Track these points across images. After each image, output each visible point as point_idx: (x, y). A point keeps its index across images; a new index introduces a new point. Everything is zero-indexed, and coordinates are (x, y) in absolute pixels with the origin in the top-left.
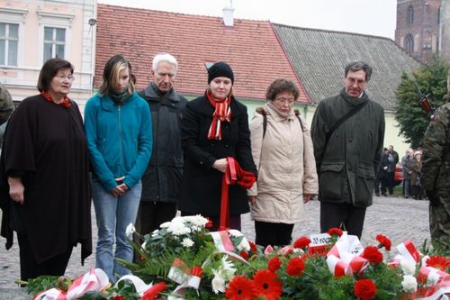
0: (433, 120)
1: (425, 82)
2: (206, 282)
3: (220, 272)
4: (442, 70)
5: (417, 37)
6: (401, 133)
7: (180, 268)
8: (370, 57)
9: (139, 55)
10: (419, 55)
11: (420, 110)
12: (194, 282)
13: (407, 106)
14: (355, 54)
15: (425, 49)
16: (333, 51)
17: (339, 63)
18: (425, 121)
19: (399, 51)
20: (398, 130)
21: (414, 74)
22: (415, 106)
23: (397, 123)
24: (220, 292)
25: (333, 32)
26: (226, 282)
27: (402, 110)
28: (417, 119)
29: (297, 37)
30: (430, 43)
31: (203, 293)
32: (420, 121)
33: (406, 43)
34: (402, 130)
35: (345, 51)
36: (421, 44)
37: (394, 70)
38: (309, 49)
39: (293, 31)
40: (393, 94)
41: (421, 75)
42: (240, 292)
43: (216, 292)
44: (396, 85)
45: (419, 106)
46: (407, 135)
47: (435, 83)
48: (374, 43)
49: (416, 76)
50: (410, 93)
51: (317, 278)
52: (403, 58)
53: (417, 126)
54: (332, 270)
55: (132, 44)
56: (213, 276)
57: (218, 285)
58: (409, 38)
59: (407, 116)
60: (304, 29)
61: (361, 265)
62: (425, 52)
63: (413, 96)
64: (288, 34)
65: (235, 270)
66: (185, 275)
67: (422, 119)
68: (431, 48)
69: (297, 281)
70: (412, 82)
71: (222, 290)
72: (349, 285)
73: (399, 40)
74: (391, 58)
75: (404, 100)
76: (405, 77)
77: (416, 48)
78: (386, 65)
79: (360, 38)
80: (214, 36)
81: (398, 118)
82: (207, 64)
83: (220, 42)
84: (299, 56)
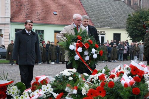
0: (147, 32)
1: (137, 17)
2: (79, 91)
3: (84, 88)
4: (143, 12)
6: (129, 36)
7: (70, 87)
8: (115, 8)
9: (27, 9)
10: (133, 6)
11: (136, 27)
12: (75, 92)
13: (131, 26)
14: (110, 7)
15: (135, 4)
16: (101, 6)
17: (104, 11)
18: (137, 32)
19: (126, 5)
20: (127, 35)
21: (133, 14)
22: (134, 26)
23: (127, 33)
24: (85, 95)
26: (87, 91)
27: (129, 28)
28: (134, 31)
30: (137, 2)
31: (78, 95)
32: (136, 32)
33: (128, 2)
34: (129, 35)
35: (106, 6)
36: (134, 2)
37: (125, 13)
38: (93, 6)
40: (125, 22)
41: (135, 14)
42: (92, 94)
43: (83, 95)
44: (126, 18)
45: (135, 26)
46: (131, 37)
47: (141, 17)
49: (134, 15)
50: (132, 21)
51: (118, 88)
52: (128, 8)
53: (135, 33)
54: (123, 85)
55: (25, 5)
56: (82, 89)
57: (84, 92)
59: (131, 30)
61: (133, 83)
62: (135, 5)
63: (133, 22)
64: (84, 0)
65: (89, 87)
66: (72, 89)
67: (136, 31)
68: (137, 4)
69: (111, 90)
70: (132, 17)
71: (85, 94)
72: (130, 90)
73: (125, 1)
74: (123, 8)
75: (129, 24)
76: (129, 15)
77: (132, 4)
78: (121, 11)
81: (127, 31)
82: (54, 12)
83: (58, 4)
84: (89, 8)
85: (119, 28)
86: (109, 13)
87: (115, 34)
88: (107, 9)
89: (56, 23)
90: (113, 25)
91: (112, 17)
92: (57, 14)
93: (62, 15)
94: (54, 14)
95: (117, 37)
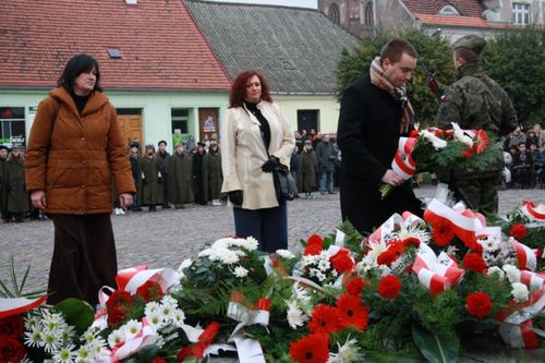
1: (368, 58)
5: (342, 6)
8: (299, 32)
9: (25, 45)
14: (281, 30)
15: (352, 20)
16: (256, 27)
17: (265, 42)
19: (330, 23)
21: (355, 49)
25: (255, 5)
29: (213, 13)
30: (358, 12)
35: (270, 27)
36: (348, 13)
37: (326, 46)
38: (229, 27)
39: (208, 6)
40: (329, 74)
41: (362, 50)
48: (302, 16)
52: (335, 31)
58: (335, 8)
60: (220, 4)
62: (352, 23)
64: (203, 11)
68: (359, 19)
74: (322, 32)
76: (345, 54)
77: (342, 20)
78: (317, 41)
79: (286, 11)
80: (115, 17)
82: (111, 51)
83: (122, 24)
84: (218, 35)
85: (313, 93)
86: (281, 48)
87: (301, 113)
88: (274, 37)
89: (119, 84)
90: (294, 83)
91: (291, 61)
92: (119, 58)
93: (137, 59)
94: (112, 58)
95: (308, 119)
